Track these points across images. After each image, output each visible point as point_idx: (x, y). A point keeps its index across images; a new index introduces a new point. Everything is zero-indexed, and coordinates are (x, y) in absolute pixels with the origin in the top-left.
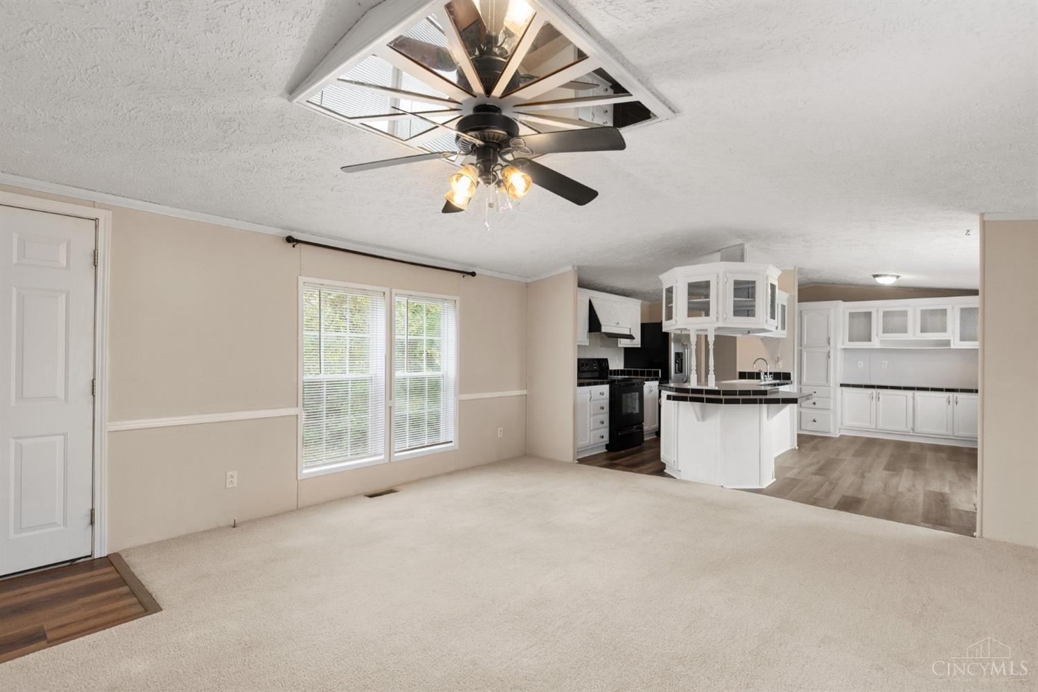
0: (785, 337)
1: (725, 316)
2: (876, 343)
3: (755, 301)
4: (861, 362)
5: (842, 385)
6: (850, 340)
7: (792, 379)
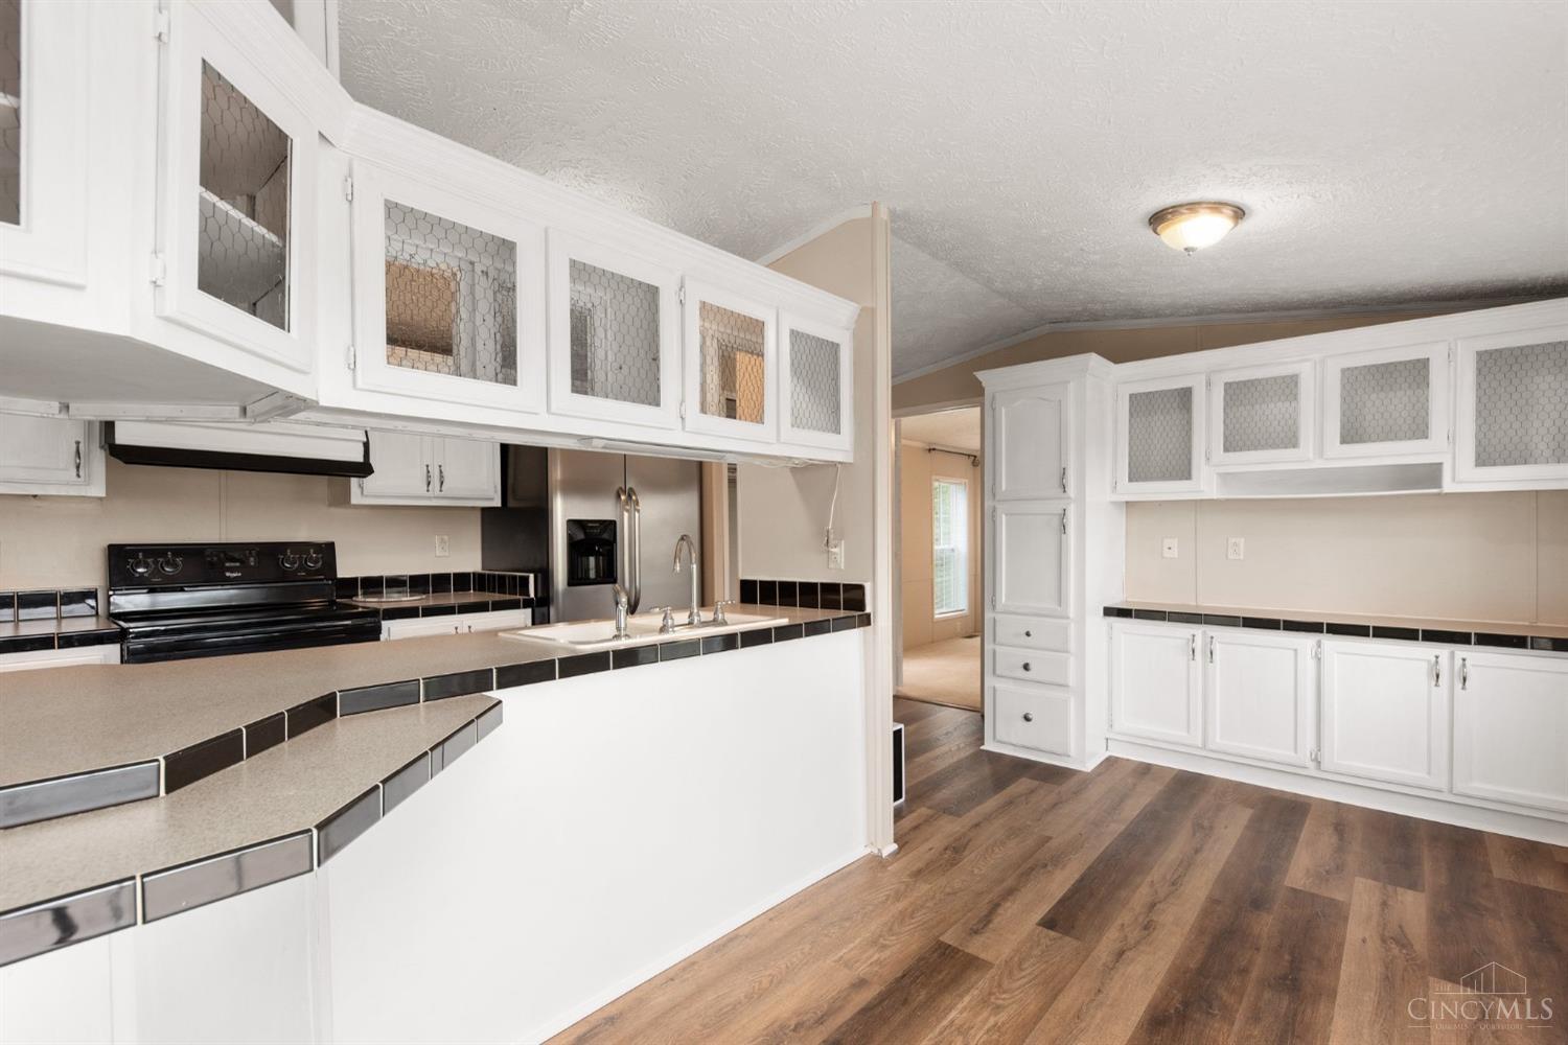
0: (849, 459)
2: (1205, 483)
4: (1174, 543)
5: (1109, 612)
6: (1134, 477)
7: (868, 609)
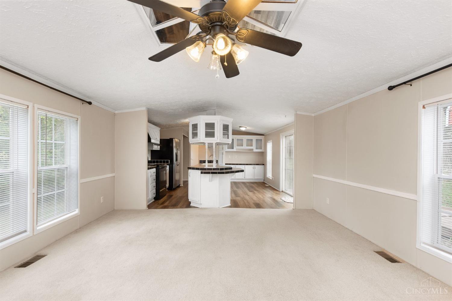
1: (220, 138)
3: (228, 133)
